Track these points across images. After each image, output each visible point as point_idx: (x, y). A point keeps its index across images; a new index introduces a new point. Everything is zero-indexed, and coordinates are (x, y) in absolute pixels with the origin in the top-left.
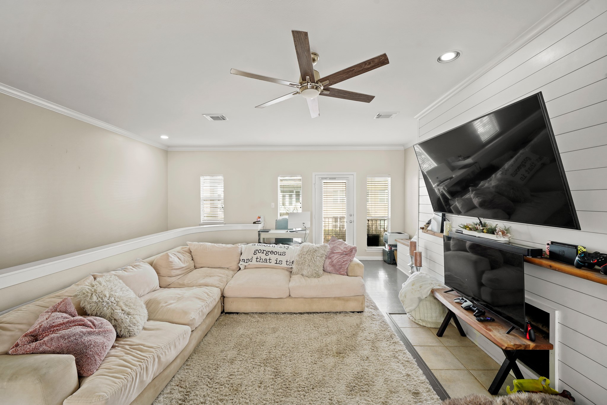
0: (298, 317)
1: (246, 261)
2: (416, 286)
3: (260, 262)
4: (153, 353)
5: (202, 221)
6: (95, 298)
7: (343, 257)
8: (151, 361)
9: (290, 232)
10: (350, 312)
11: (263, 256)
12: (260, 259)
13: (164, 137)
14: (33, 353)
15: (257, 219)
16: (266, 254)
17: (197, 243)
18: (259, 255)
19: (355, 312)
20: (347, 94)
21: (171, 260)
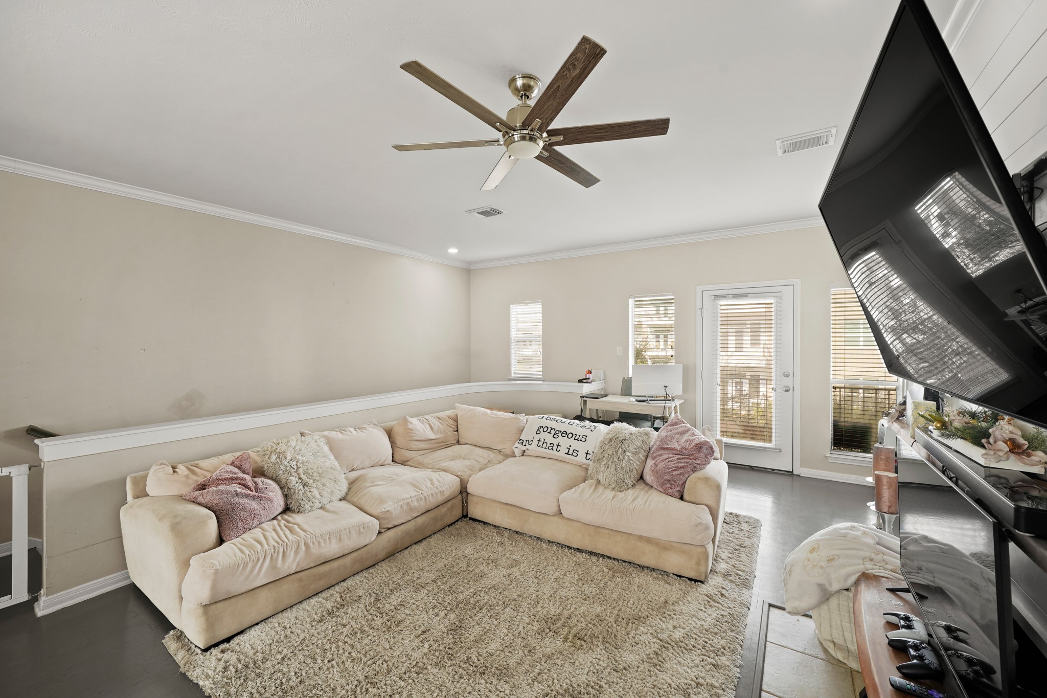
0: (568, 554)
1: (524, 444)
2: (818, 555)
3: (542, 447)
4: (300, 538)
5: (513, 375)
6: (274, 457)
7: (678, 459)
8: (293, 547)
9: (636, 401)
10: (674, 574)
11: (549, 438)
12: (543, 443)
13: (453, 251)
14: (194, 502)
15: (586, 375)
16: (555, 436)
17: (467, 406)
18: (543, 435)
19: (683, 577)
20: (602, 131)
21: (410, 426)
